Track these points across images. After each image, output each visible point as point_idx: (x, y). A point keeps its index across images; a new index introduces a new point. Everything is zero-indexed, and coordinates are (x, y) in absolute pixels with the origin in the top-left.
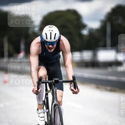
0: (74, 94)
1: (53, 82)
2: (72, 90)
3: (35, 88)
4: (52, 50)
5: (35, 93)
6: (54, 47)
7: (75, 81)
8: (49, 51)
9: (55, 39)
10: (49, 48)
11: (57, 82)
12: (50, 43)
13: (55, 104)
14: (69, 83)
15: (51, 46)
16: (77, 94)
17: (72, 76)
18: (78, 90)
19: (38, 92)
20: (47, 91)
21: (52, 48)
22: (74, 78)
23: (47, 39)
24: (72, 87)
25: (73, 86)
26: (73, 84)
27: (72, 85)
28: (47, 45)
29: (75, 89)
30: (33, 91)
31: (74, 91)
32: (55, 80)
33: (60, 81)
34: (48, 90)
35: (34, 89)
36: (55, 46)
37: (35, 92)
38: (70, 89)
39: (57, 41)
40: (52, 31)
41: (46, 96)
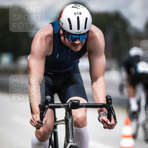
2: (103, 122)
3: (36, 117)
7: (110, 106)
24: (102, 116)
30: (31, 121)
31: (107, 124)
32: (73, 104)
35: (33, 118)
40: (80, 13)
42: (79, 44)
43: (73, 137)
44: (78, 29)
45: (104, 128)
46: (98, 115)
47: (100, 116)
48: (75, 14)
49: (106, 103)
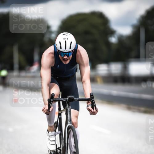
0: (92, 115)
1: (67, 100)
2: (89, 110)
3: (46, 107)
4: (68, 62)
5: (45, 113)
6: (69, 58)
7: (93, 100)
8: (64, 63)
9: (70, 48)
10: (64, 59)
11: (71, 100)
12: (65, 53)
13: (69, 126)
14: (86, 102)
15: (65, 57)
16: (95, 115)
17: (90, 94)
18: (97, 110)
19: (49, 111)
20: (60, 110)
21: (68, 60)
22: (92, 95)
23: (61, 48)
24: (89, 106)
25: (91, 105)
26: (91, 102)
27: (89, 104)
28: (61, 56)
29: (93, 109)
30: (43, 110)
31: (92, 112)
32: (70, 98)
33: (75, 99)
34: (62, 110)
35: (44, 108)
36: (71, 57)
37: (46, 111)
38: (87, 108)
39: (73, 50)
40: (67, 39)
41: (60, 117)
42: (67, 58)
43: (70, 121)
44: (66, 48)
45: (90, 114)
46: (87, 106)
47: (88, 106)
48: (64, 39)
49: (90, 98)
